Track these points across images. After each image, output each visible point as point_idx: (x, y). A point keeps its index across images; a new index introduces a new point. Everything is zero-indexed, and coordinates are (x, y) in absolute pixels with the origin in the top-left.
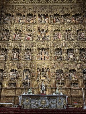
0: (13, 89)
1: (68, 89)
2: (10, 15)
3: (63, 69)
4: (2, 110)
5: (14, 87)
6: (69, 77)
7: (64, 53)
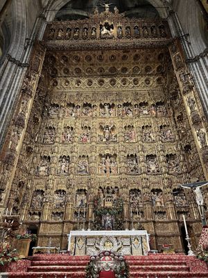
0: (59, 223)
1: (150, 221)
2: (57, 106)
3: (140, 189)
5: (61, 220)
6: (151, 202)
7: (140, 162)
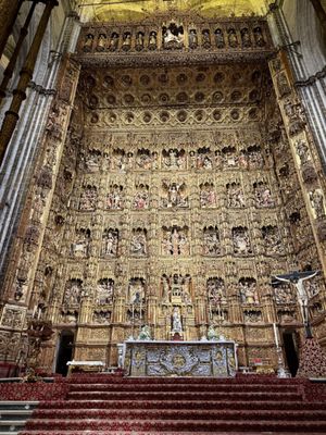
0: (105, 327)
1: (238, 326)
2: (99, 153)
3: (223, 277)
4: (79, 380)
5: (107, 323)
6: (239, 297)
7: (223, 238)
